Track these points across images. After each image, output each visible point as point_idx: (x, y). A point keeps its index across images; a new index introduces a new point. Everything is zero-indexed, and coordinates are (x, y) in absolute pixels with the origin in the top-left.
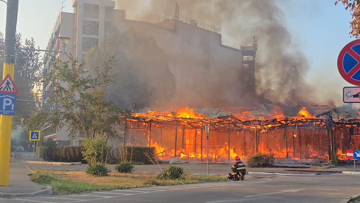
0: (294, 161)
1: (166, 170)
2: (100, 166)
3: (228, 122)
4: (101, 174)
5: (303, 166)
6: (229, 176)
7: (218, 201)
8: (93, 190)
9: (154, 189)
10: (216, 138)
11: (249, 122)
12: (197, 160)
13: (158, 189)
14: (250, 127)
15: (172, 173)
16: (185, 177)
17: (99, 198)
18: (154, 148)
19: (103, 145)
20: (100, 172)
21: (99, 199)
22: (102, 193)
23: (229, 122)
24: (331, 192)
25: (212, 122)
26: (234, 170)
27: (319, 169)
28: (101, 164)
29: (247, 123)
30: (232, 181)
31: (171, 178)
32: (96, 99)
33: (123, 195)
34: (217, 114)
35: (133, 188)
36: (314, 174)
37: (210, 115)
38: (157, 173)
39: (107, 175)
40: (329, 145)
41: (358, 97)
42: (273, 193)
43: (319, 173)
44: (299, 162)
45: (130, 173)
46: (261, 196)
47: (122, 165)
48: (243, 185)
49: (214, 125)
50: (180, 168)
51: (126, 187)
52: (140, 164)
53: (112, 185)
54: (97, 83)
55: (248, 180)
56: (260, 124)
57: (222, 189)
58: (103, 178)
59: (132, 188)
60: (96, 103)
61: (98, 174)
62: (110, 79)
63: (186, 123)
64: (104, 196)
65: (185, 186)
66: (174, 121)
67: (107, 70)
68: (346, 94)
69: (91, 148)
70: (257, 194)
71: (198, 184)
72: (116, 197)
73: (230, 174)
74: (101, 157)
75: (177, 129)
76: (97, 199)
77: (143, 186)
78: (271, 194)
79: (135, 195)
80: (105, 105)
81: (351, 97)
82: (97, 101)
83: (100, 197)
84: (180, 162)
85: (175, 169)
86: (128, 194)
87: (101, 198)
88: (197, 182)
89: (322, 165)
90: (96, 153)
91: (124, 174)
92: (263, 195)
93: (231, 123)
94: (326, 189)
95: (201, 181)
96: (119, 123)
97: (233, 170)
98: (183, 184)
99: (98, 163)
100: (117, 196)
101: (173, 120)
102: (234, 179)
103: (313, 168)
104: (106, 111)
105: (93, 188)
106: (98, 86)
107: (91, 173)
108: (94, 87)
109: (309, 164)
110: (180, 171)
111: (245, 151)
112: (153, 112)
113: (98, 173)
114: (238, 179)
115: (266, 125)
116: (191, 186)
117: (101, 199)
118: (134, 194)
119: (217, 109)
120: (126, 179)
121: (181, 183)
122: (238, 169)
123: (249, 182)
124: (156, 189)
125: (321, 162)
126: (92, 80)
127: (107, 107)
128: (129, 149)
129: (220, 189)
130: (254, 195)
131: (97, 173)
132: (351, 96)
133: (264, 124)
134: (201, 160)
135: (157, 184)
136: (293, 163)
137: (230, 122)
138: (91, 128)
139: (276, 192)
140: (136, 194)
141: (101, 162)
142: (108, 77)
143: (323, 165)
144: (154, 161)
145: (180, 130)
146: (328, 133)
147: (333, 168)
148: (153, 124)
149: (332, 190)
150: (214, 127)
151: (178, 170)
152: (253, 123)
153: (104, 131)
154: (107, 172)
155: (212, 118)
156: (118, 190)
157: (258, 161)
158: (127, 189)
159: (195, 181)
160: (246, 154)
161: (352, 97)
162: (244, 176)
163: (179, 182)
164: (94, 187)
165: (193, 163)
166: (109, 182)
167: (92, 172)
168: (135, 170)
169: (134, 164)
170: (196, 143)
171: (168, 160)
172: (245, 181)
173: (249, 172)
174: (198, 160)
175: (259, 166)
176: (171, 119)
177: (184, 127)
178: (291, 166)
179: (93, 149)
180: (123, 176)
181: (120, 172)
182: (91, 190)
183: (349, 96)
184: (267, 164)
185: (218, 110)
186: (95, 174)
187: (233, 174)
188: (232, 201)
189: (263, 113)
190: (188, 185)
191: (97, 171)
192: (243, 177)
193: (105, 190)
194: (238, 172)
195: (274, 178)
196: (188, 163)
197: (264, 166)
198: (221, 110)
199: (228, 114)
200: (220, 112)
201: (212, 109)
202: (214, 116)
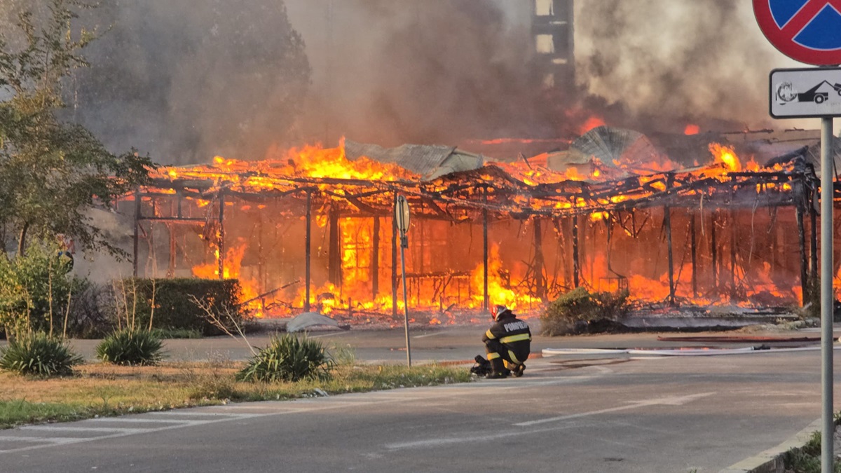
0: (694, 309)
1: (268, 351)
2: (43, 345)
3: (482, 189)
4: (51, 369)
5: (718, 326)
6: (478, 365)
7: (425, 442)
8: (17, 422)
9: (225, 411)
10: (444, 243)
11: (552, 187)
12: (380, 319)
13: (236, 413)
14: (554, 205)
15: (288, 361)
16: (331, 371)
17: (35, 444)
18: (235, 281)
19: (52, 275)
20: (45, 363)
21: (34, 447)
22: (49, 428)
23: (485, 189)
24: (790, 399)
25: (427, 190)
26: (493, 345)
27: (770, 331)
28: (50, 338)
29: (543, 191)
30: (484, 380)
31: (285, 377)
32: (26, 120)
33: (116, 433)
34: (445, 165)
35: (156, 410)
36: (748, 349)
37: (421, 167)
38: (239, 364)
39: (69, 374)
40: (805, 256)
41: (812, 100)
42: (606, 410)
43: (765, 344)
44: (708, 312)
45: (146, 365)
46: (568, 420)
47: (123, 338)
48: (516, 392)
49: (435, 201)
50: (313, 345)
51: (131, 409)
52: (188, 337)
53: (85, 402)
54: (28, 66)
55: (536, 375)
56: (586, 196)
57: (448, 404)
58: (55, 384)
59: (151, 411)
60: (27, 137)
61: (38, 370)
62: (72, 53)
63: (342, 197)
64: (53, 437)
65: (332, 400)
66: (301, 189)
67: (62, 24)
68: (779, 91)
69: (13, 286)
70: (556, 416)
71: (372, 393)
72: (92, 439)
73: (479, 359)
74: (49, 317)
75: (312, 217)
76: (29, 448)
77: (187, 404)
78: (600, 415)
79: (157, 432)
80: (58, 140)
81: (792, 100)
82: (31, 129)
83: (42, 440)
84: (324, 327)
85: (297, 346)
86: (135, 431)
87: (42, 443)
88: (370, 386)
89: (778, 320)
90: (30, 304)
91: (129, 369)
92: (575, 419)
93: (492, 194)
94: (777, 393)
95: (380, 382)
96: (106, 198)
97: (488, 346)
98: (321, 393)
99: (41, 336)
100: (98, 438)
101: (296, 186)
102: (493, 374)
103: (750, 330)
104: (60, 162)
105: (20, 413)
106: (30, 79)
107: (15, 368)
108: (18, 82)
109: (740, 318)
110: (314, 355)
111: (539, 283)
112: (229, 163)
113: (38, 366)
114: (506, 374)
115: (603, 197)
116: (347, 400)
117: (42, 446)
118: (155, 430)
119: (446, 147)
120: (135, 382)
121: (317, 390)
122: (506, 340)
123: (538, 380)
124: (232, 412)
125: (778, 310)
126: (8, 59)
127: (65, 149)
128: (145, 287)
129: (440, 406)
130: (547, 418)
131: (35, 368)
132: (794, 98)
133: (598, 193)
134: (394, 319)
135: (237, 397)
136: (690, 315)
137: (490, 189)
138: (12, 220)
139: (616, 406)
140: (161, 429)
141: (47, 331)
142: (63, 47)
143: (781, 320)
144: (226, 325)
145: (322, 222)
146: (801, 216)
147: (815, 327)
148: (231, 204)
149: (793, 393)
150: (438, 209)
151: (307, 350)
152: (563, 191)
153: (58, 229)
154: (70, 363)
155: (428, 177)
156: (103, 419)
157: (575, 314)
158: (133, 415)
159: (361, 384)
160: (540, 292)
161: (797, 99)
162: (525, 363)
163: (310, 388)
164: (24, 413)
165: (366, 327)
166: (74, 395)
167: (18, 364)
168: (166, 354)
169: (163, 337)
170: (377, 262)
171: (281, 321)
172: (529, 378)
173: (545, 348)
174: (383, 317)
175: (580, 330)
176: (291, 182)
177: (336, 213)
178: (683, 325)
179: (20, 287)
180: (126, 375)
181: (115, 363)
182: (12, 421)
183: (788, 96)
184: (608, 321)
185: (450, 152)
186: (31, 370)
187: (490, 357)
188: (471, 439)
189: (596, 157)
190: (338, 397)
191: (36, 361)
192: (521, 367)
193: (61, 421)
194: (503, 350)
195: (620, 364)
196: (347, 328)
197: (598, 327)
198: (457, 150)
199: (482, 163)
200: (454, 156)
201: (428, 148)
202: (436, 170)
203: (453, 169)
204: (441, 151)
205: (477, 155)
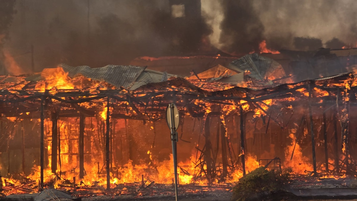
34: (139, 80)
44: (345, 184)
119: (139, 67)
185: (142, 70)
198: (146, 69)
199: (167, 78)
200: (146, 74)
201: (125, 67)
202: (133, 84)
203: (145, 82)
204: (136, 70)
205: (163, 73)
